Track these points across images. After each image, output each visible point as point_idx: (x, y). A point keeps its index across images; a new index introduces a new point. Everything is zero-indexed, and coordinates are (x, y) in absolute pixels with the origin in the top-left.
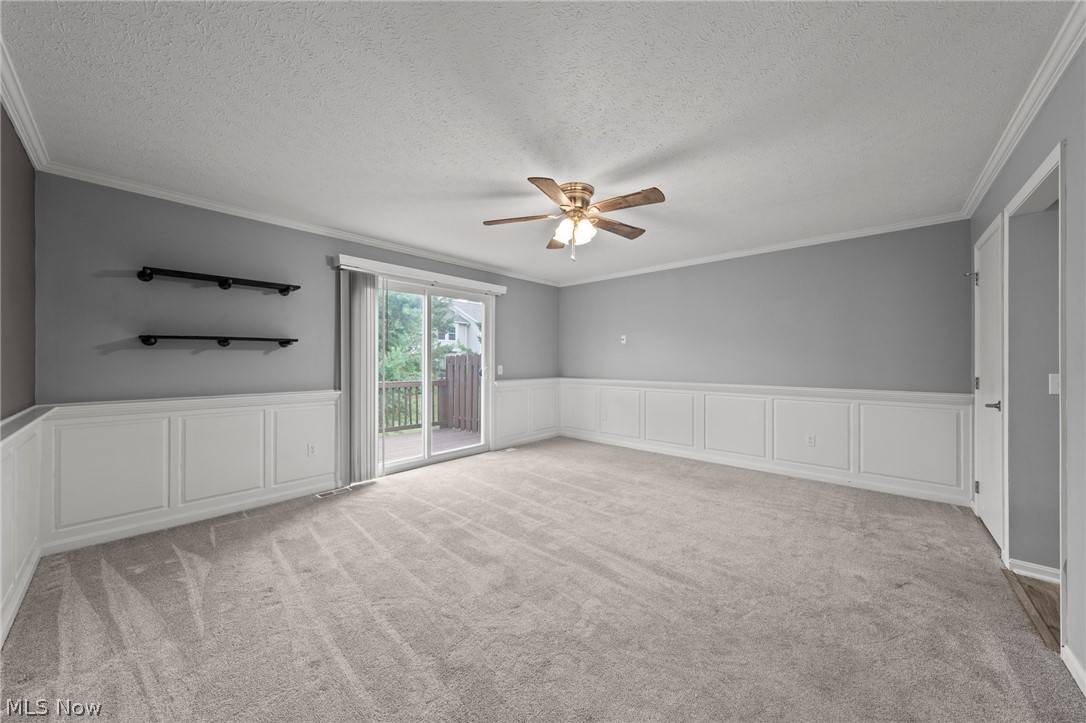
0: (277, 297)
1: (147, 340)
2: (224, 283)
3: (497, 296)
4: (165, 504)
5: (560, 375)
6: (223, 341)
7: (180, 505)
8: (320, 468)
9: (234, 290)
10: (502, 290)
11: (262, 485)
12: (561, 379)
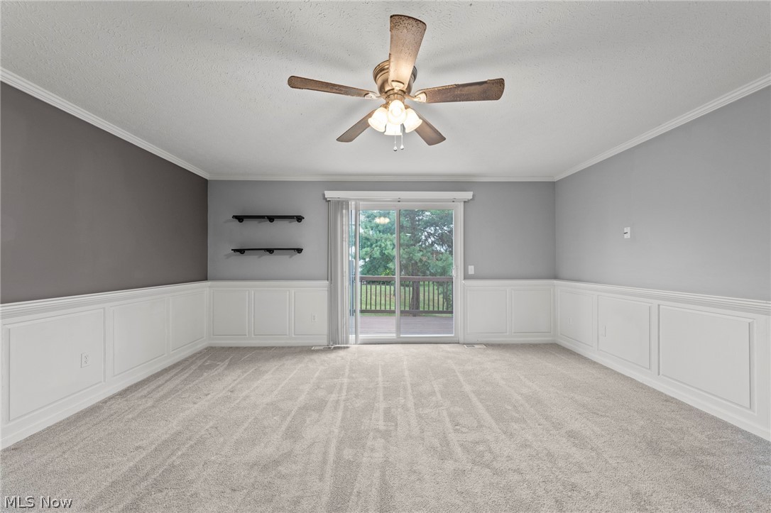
0: (295, 223)
1: (242, 251)
2: (271, 219)
3: (465, 202)
4: (247, 334)
5: (556, 277)
6: (271, 251)
7: (253, 336)
8: (318, 331)
9: (276, 222)
10: (468, 195)
11: (288, 333)
12: (555, 282)
